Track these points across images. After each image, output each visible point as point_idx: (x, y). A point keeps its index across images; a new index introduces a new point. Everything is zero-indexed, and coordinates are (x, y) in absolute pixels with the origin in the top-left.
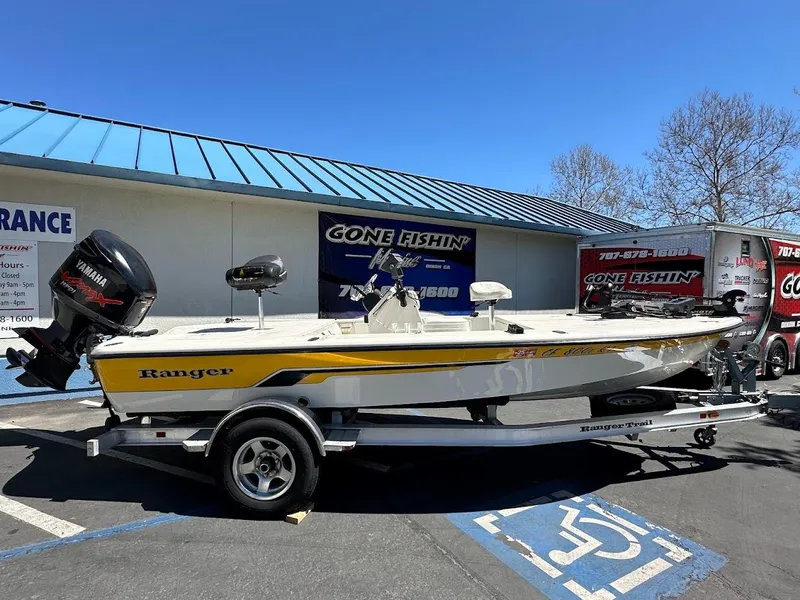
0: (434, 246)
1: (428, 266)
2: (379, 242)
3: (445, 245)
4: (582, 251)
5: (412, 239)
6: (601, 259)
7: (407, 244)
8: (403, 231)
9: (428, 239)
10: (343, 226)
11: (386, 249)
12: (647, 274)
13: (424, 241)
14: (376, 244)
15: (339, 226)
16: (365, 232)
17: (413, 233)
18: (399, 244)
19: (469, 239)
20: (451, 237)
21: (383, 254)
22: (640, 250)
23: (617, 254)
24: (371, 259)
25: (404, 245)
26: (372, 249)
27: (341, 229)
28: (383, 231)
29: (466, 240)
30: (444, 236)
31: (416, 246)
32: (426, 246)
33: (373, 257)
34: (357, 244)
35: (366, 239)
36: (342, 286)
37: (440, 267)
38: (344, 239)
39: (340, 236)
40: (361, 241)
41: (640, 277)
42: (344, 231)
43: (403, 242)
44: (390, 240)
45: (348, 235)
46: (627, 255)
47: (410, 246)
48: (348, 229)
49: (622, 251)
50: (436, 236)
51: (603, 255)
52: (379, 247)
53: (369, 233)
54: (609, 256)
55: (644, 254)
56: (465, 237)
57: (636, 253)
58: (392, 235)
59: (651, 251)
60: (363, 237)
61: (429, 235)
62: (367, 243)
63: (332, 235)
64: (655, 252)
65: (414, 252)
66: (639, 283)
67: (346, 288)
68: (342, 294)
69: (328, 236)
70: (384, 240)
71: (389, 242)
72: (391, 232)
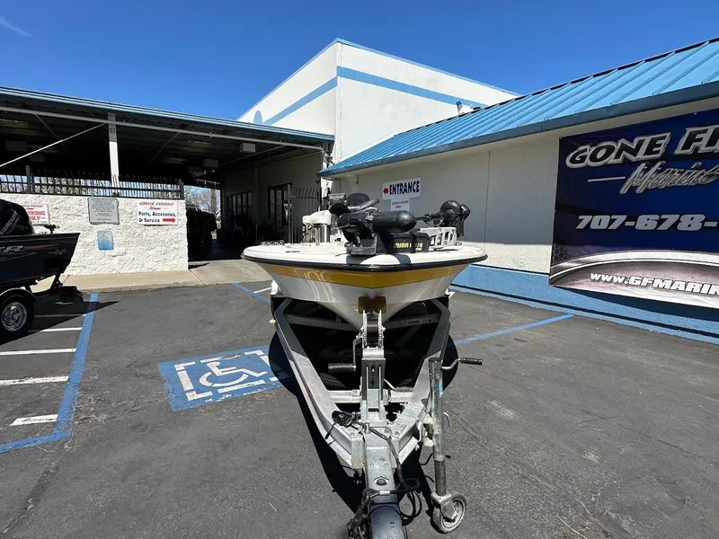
5: (706, 140)
7: (697, 149)
8: (690, 130)
10: (588, 147)
11: (651, 163)
14: (633, 158)
15: (582, 148)
16: (617, 147)
18: (678, 151)
21: (645, 171)
24: (624, 181)
25: (689, 151)
26: (628, 167)
27: (585, 150)
28: (647, 139)
33: (628, 177)
34: (606, 165)
35: (617, 157)
36: (580, 217)
38: (588, 162)
39: (583, 159)
40: (611, 160)
42: (588, 153)
43: (686, 147)
44: (662, 149)
45: (593, 158)
47: (703, 150)
48: (593, 149)
52: (638, 163)
53: (623, 148)
58: (665, 142)
60: (613, 155)
62: (620, 160)
63: (573, 160)
65: (710, 159)
67: (586, 219)
68: (581, 226)
69: (568, 163)
70: (649, 151)
71: (658, 152)
72: (664, 138)
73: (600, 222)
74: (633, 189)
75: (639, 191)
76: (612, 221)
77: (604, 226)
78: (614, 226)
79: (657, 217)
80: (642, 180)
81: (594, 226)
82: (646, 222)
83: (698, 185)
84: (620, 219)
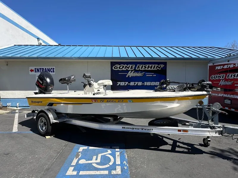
0: (149, 69)
1: (147, 75)
2: (130, 69)
3: (154, 68)
4: (210, 66)
5: (141, 67)
6: (216, 69)
7: (139, 69)
8: (138, 65)
9: (147, 67)
10: (118, 65)
11: (132, 71)
12: (233, 74)
13: (146, 68)
14: (128, 69)
15: (116, 65)
16: (125, 66)
17: (141, 65)
18: (136, 69)
19: (164, 66)
20: (156, 65)
22: (230, 64)
23: (222, 66)
25: (138, 69)
27: (118, 66)
28: (131, 66)
29: (162, 66)
30: (153, 66)
31: (143, 69)
32: (146, 69)
33: (128, 73)
34: (123, 70)
35: (125, 68)
37: (152, 75)
38: (118, 69)
40: (124, 69)
41: (230, 76)
43: (138, 68)
44: (133, 68)
46: (226, 67)
47: (141, 69)
48: (119, 66)
49: (224, 65)
50: (150, 66)
51: (217, 67)
53: (126, 67)
54: (219, 68)
55: (232, 66)
56: (162, 65)
57: (229, 65)
58: (134, 67)
59: (235, 64)
60: (124, 68)
61: (148, 65)
62: (126, 69)
63: (114, 68)
64: (236, 65)
65: (142, 71)
66: (230, 78)
67: (119, 83)
68: (118, 85)
69: (113, 68)
70: (131, 68)
71: (133, 69)
72: (134, 66)
73: (122, 84)
74: (129, 76)
75: (130, 77)
76: (125, 83)
77: (123, 85)
78: (126, 85)
79: (134, 83)
80: (131, 74)
81: (121, 85)
82: (132, 84)
83: (140, 76)
84: (127, 83)
